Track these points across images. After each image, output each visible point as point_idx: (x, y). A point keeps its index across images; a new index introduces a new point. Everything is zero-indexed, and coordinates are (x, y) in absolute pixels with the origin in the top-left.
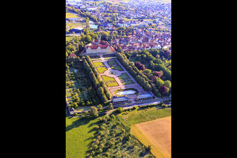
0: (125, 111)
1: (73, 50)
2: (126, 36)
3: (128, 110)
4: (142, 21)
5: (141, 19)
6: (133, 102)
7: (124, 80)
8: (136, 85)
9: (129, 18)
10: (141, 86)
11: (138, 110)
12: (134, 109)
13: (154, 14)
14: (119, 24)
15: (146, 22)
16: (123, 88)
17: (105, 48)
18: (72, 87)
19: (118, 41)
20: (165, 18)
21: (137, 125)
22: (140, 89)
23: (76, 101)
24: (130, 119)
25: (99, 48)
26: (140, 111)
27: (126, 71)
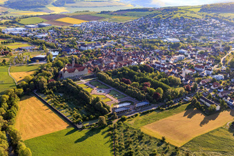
0: (129, 118)
1: (50, 75)
2: (96, 58)
3: (132, 117)
4: (105, 42)
5: (104, 41)
6: (133, 111)
7: (114, 95)
8: (128, 98)
9: (90, 41)
10: (134, 97)
11: (140, 116)
12: (136, 115)
13: (115, 34)
14: (82, 48)
15: (111, 43)
16: (117, 101)
17: (83, 70)
18: (67, 107)
19: (90, 63)
20: (128, 37)
21: (145, 126)
22: (134, 100)
23: (78, 117)
24: (136, 123)
25: (76, 70)
26: (143, 117)
27: (112, 88)
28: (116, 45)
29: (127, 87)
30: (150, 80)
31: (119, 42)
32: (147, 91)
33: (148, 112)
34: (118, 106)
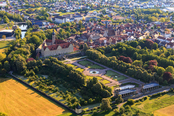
0: (137, 101)
1: (27, 53)
3: (140, 100)
6: (140, 94)
7: (113, 77)
8: (130, 79)
10: (138, 79)
11: (150, 99)
12: (145, 99)
16: (118, 83)
17: (67, 47)
19: (73, 38)
21: (158, 111)
22: (138, 82)
24: (146, 107)
26: (153, 100)
27: (109, 69)
28: (101, 16)
29: (128, 67)
30: (156, 58)
31: (105, 13)
32: (154, 70)
33: (159, 95)
34: (121, 88)
